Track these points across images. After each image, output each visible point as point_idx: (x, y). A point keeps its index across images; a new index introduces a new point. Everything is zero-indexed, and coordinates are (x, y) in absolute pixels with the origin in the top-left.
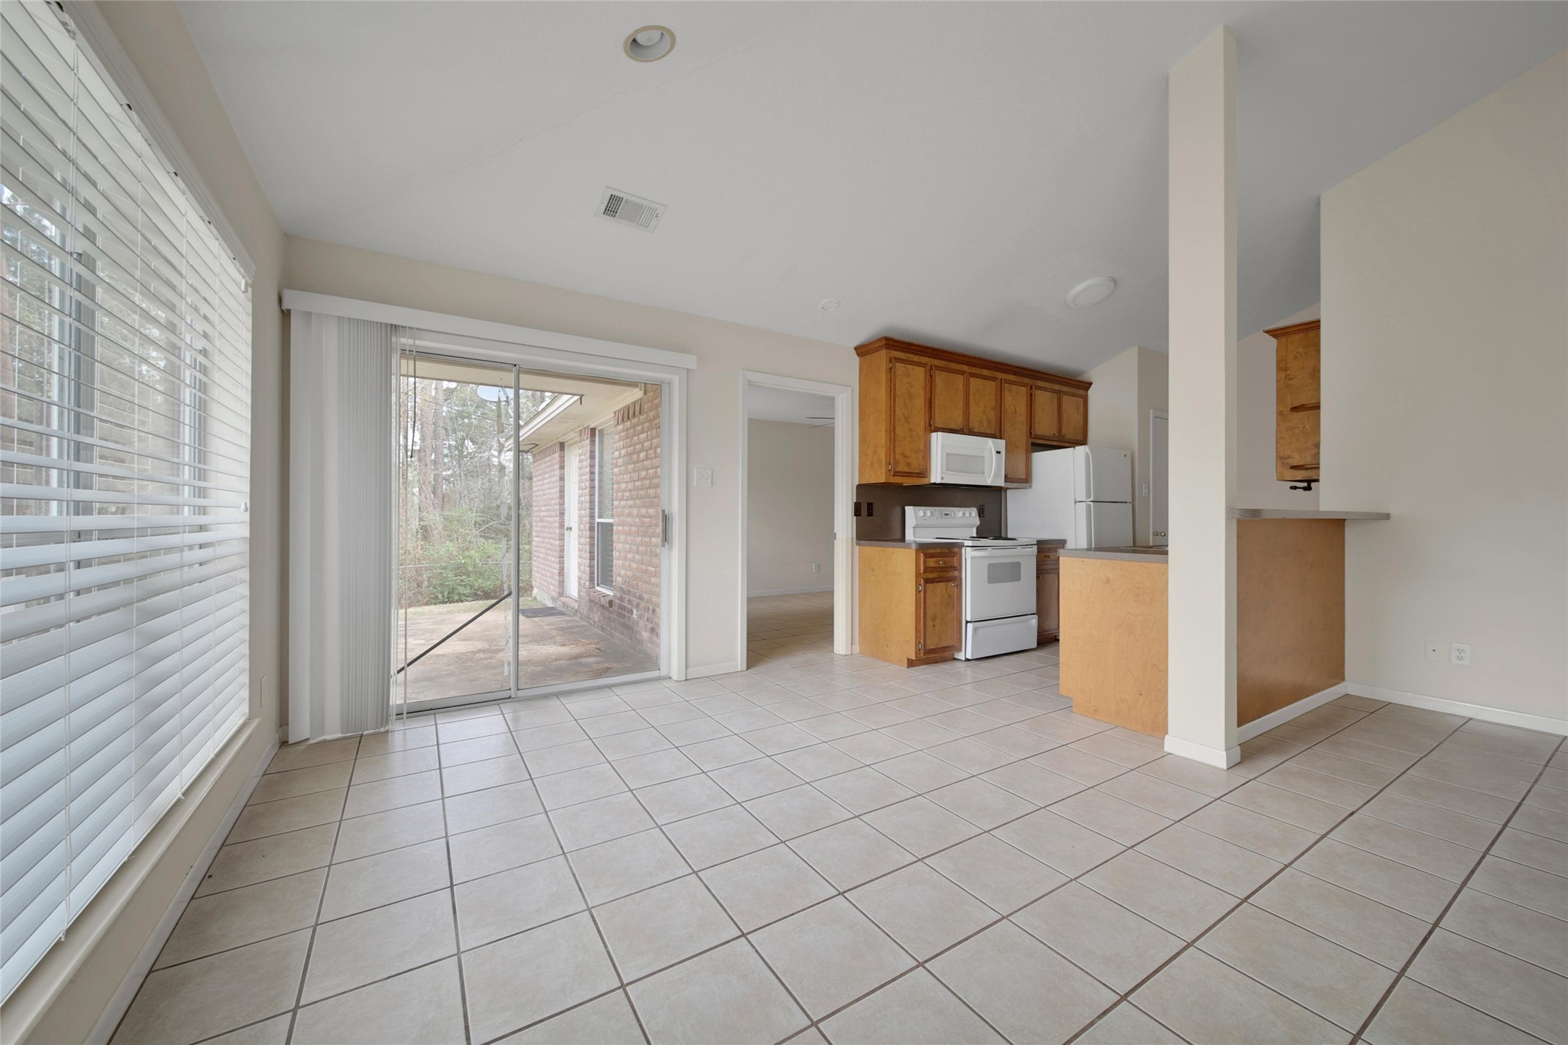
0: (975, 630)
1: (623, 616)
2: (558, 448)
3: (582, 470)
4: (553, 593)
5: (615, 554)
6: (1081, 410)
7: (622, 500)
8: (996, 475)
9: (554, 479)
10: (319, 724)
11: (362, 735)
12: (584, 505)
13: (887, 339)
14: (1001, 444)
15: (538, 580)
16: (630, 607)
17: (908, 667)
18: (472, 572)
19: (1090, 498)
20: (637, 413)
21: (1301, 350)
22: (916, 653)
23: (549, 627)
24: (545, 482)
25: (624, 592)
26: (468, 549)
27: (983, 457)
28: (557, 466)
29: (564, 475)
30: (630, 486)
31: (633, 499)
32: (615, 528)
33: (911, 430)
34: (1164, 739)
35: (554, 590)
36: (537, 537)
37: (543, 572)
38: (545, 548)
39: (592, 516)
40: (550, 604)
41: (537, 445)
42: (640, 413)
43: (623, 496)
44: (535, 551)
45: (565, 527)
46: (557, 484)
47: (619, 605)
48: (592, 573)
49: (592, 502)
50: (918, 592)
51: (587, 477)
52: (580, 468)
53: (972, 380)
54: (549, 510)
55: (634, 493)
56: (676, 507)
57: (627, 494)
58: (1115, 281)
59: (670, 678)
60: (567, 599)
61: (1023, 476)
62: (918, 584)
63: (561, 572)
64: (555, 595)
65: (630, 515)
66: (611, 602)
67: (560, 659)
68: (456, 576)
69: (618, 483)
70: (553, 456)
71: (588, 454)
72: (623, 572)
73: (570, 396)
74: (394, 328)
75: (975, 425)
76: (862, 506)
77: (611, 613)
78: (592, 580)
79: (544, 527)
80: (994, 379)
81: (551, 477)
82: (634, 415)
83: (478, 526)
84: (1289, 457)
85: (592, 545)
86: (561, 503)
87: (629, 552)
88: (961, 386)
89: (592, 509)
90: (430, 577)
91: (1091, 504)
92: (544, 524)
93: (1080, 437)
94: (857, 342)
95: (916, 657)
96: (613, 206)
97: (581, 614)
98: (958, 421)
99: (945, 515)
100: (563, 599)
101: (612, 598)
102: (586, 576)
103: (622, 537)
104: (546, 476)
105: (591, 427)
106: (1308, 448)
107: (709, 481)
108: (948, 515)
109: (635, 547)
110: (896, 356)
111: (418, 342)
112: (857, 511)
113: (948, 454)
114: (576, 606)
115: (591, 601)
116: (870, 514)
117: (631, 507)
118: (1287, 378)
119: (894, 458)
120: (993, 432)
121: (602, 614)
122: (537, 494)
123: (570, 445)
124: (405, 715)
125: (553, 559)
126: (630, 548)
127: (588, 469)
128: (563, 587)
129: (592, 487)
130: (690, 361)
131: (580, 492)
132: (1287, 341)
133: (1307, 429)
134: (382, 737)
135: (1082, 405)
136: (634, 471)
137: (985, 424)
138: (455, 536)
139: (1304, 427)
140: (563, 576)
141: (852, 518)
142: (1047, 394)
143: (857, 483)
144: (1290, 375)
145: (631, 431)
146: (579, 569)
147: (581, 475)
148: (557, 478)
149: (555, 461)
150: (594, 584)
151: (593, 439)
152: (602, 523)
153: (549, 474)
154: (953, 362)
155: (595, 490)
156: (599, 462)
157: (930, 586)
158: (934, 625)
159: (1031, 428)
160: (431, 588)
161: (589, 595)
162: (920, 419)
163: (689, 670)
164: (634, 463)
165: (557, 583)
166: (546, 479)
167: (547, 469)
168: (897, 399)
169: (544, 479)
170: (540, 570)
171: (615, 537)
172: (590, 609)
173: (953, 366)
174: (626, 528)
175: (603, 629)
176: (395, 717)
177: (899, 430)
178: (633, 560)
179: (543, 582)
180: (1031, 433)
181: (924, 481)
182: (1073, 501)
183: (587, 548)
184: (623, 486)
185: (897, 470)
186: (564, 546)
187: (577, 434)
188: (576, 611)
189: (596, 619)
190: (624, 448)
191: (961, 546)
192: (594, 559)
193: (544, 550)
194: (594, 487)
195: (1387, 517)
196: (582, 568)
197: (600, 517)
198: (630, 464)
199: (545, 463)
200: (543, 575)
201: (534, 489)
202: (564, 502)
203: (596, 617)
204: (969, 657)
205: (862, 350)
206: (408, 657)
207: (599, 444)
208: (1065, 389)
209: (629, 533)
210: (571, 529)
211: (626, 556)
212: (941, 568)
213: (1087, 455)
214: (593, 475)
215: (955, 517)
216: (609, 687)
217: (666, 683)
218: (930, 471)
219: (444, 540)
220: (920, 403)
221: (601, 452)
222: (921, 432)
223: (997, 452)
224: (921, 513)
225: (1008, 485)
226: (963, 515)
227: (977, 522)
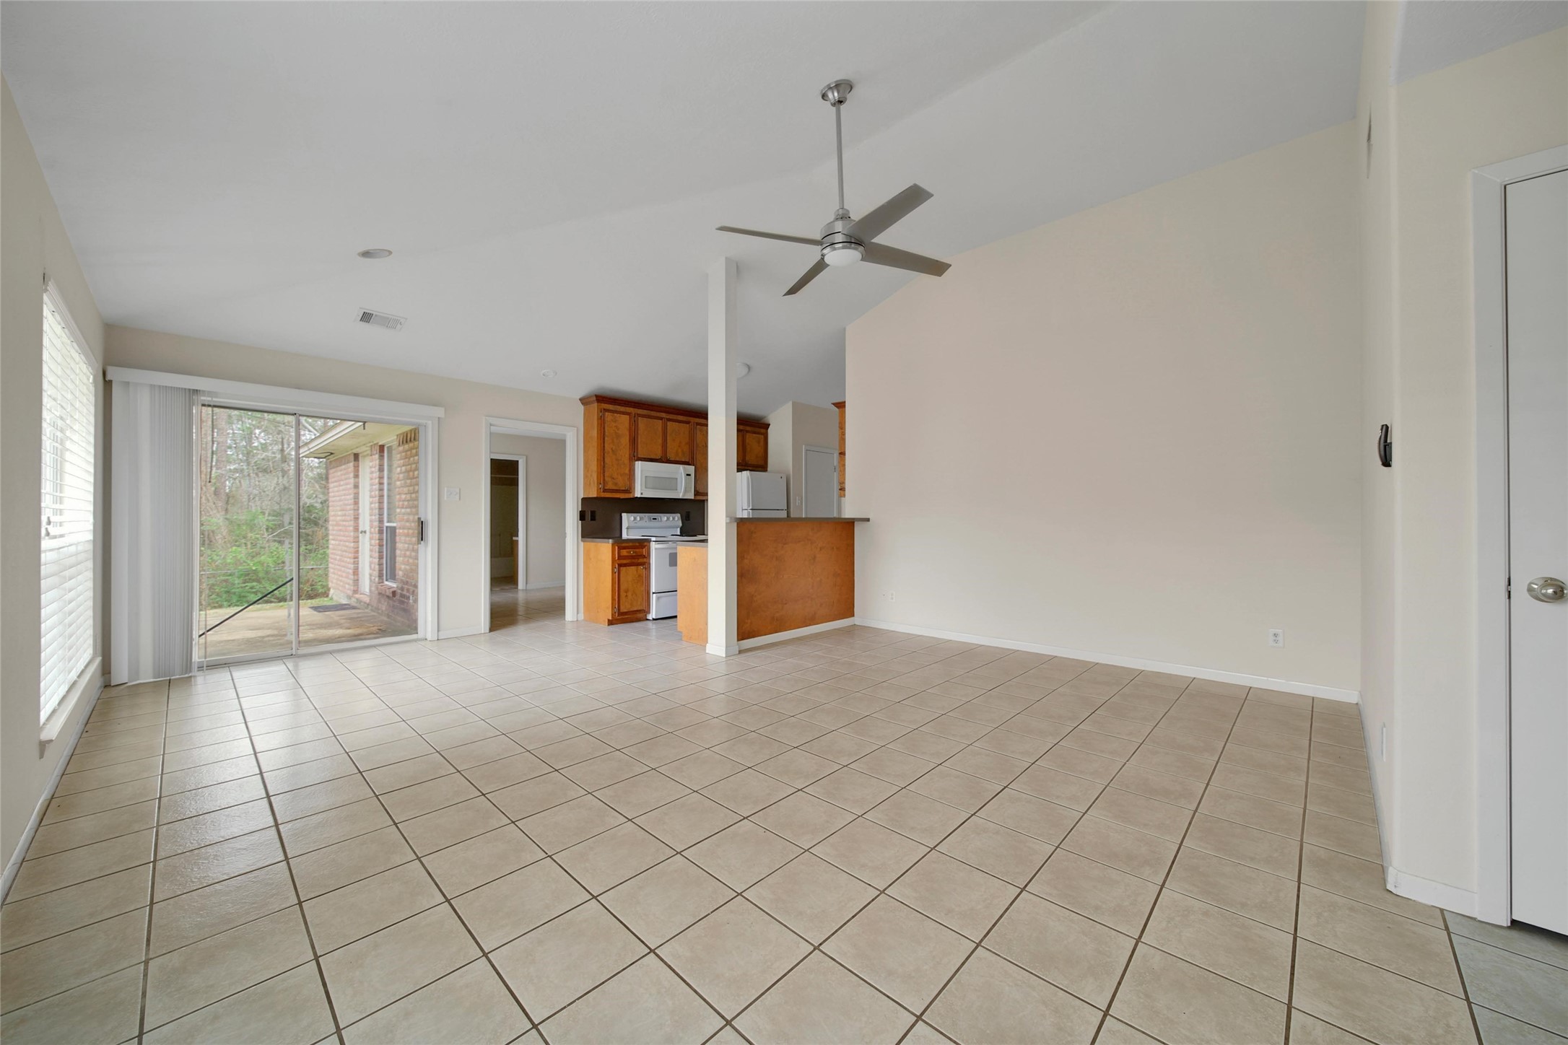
0: (658, 599)
1: (402, 602)
2: (352, 458)
3: (373, 481)
4: (349, 592)
5: (398, 552)
6: (762, 443)
7: (402, 508)
8: (686, 491)
9: (348, 486)
10: (134, 671)
11: (170, 680)
12: (374, 511)
13: (596, 396)
14: (691, 469)
15: (335, 581)
16: (408, 594)
17: (609, 625)
18: (263, 578)
19: (750, 507)
20: (412, 439)
22: (612, 615)
23: (338, 618)
24: (341, 488)
25: (404, 582)
26: (258, 554)
27: (677, 479)
28: (352, 475)
29: (358, 483)
30: (408, 496)
31: (410, 508)
32: (397, 531)
33: (617, 460)
34: (705, 646)
35: (349, 589)
36: (333, 540)
37: (339, 573)
38: (341, 550)
39: (381, 521)
40: (344, 601)
41: (332, 454)
42: (415, 439)
43: (403, 504)
44: (332, 553)
45: (360, 530)
46: (352, 491)
47: (401, 594)
48: (381, 571)
49: (381, 509)
50: (613, 573)
51: (377, 487)
52: (371, 479)
53: (669, 423)
54: (345, 515)
55: (411, 503)
56: (430, 516)
57: (406, 503)
58: (749, 368)
59: (426, 639)
60: (362, 596)
62: (613, 567)
63: (356, 572)
64: (350, 593)
65: (408, 521)
66: (394, 593)
67: (343, 637)
68: (245, 583)
69: (400, 494)
70: (348, 465)
71: (377, 467)
72: (403, 567)
73: (353, 423)
74: (196, 392)
75: (671, 456)
76: (587, 514)
77: (395, 601)
78: (380, 576)
79: (340, 530)
80: (688, 423)
81: (347, 484)
82: (410, 441)
83: (270, 530)
85: (381, 546)
86: (356, 508)
87: (408, 550)
88: (660, 429)
89: (381, 515)
90: (213, 585)
91: (751, 511)
92: (340, 528)
93: (761, 463)
94: (579, 397)
95: (612, 617)
96: (366, 317)
97: (372, 606)
98: (659, 455)
99: (653, 519)
100: (357, 596)
101: (395, 589)
102: (376, 573)
103: (403, 538)
104: (342, 483)
105: (380, 444)
107: (457, 497)
108: (656, 519)
109: (411, 546)
110: (606, 408)
111: (214, 399)
112: (582, 516)
113: (646, 477)
114: (367, 600)
115: (380, 594)
116: (593, 518)
117: (409, 514)
119: (604, 480)
120: (687, 460)
121: (388, 603)
122: (334, 499)
123: (364, 456)
124: (205, 668)
125: (348, 560)
126: (408, 548)
127: (377, 481)
128: (358, 585)
129: (381, 496)
130: (440, 412)
131: (371, 500)
134: (187, 681)
135: (762, 440)
136: (411, 486)
138: (243, 541)
140: (358, 575)
141: (578, 522)
143: (582, 497)
145: (409, 453)
146: (370, 567)
147: (372, 485)
148: (352, 486)
149: (350, 470)
150: (383, 579)
151: (382, 454)
152: (390, 527)
153: (345, 482)
154: (652, 410)
155: (383, 499)
156: (388, 475)
157: (623, 569)
158: (626, 596)
160: (213, 596)
161: (377, 588)
162: (625, 452)
163: (440, 633)
164: (411, 479)
165: (351, 582)
166: (342, 486)
167: (343, 477)
168: (606, 438)
169: (340, 486)
170: (336, 571)
171: (397, 538)
172: (379, 601)
173: (653, 413)
174: (406, 531)
175: (389, 616)
176: (196, 669)
177: (607, 460)
178: (410, 557)
179: (339, 582)
181: (631, 496)
183: (377, 548)
184: (403, 496)
185: (606, 488)
186: (358, 548)
187: (368, 448)
188: (368, 605)
189: (384, 609)
190: (403, 466)
191: (649, 541)
192: (383, 558)
193: (339, 552)
194: (383, 496)
195: (868, 520)
196: (373, 566)
197: (388, 522)
198: (408, 479)
199: (341, 471)
200: (339, 576)
201: (330, 494)
202: (358, 507)
203: (384, 607)
204: (654, 617)
205: (584, 401)
206: (208, 623)
207: (388, 462)
208: (748, 428)
209: (407, 535)
210: (365, 532)
211: (405, 554)
212: (632, 556)
213: (748, 478)
214: (381, 486)
215: (661, 521)
216: (374, 646)
217: (423, 643)
218: (634, 488)
219: (229, 545)
220: (625, 440)
221: (390, 466)
222: (627, 461)
223: (687, 475)
224: (632, 518)
225: (699, 498)
226: (668, 519)
227: (681, 525)
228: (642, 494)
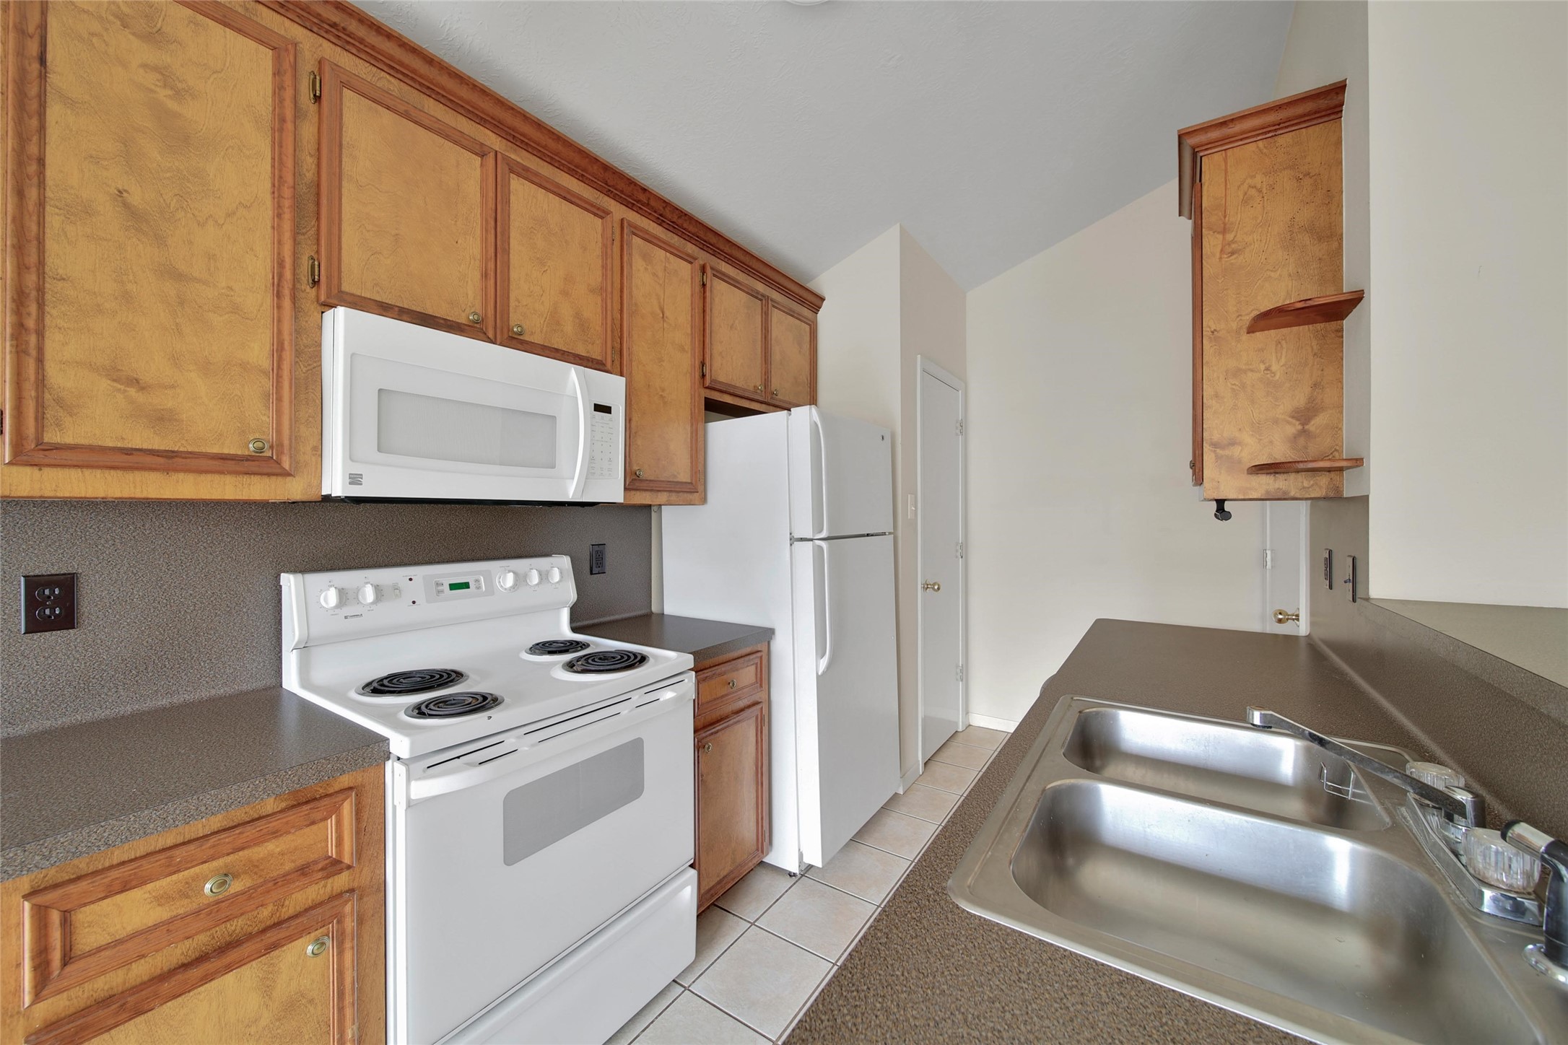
6: (806, 346)
8: (591, 472)
14: (612, 388)
19: (821, 531)
21: (1258, 179)
27: (549, 415)
53: (519, 186)
61: (684, 476)
75: (524, 323)
80: (601, 213)
84: (1233, 443)
88: (473, 191)
91: (823, 544)
93: (804, 400)
99: (454, 587)
106: (1276, 421)
108: (466, 585)
118: (1228, 249)
120: (597, 356)
132: (1225, 160)
133: (1274, 374)
135: (807, 339)
137: (569, 328)
139: (1267, 369)
142: (741, 296)
144: (1233, 242)
159: (703, 364)
180: (703, 376)
181: (294, 490)
182: (788, 536)
208: (775, 295)
215: (491, 590)
222: (257, 299)
223: (599, 408)
224: (331, 597)
225: (640, 498)
226: (521, 579)
227: (572, 596)
228: (355, 479)
